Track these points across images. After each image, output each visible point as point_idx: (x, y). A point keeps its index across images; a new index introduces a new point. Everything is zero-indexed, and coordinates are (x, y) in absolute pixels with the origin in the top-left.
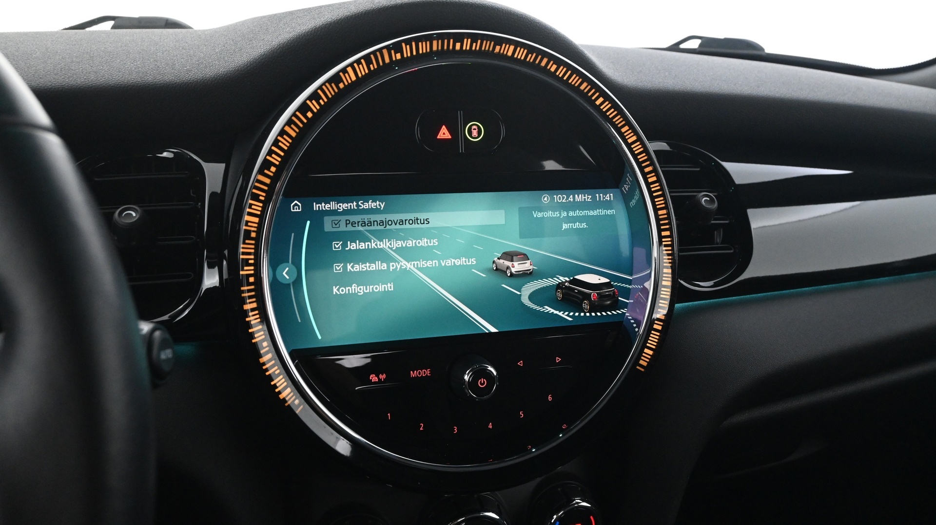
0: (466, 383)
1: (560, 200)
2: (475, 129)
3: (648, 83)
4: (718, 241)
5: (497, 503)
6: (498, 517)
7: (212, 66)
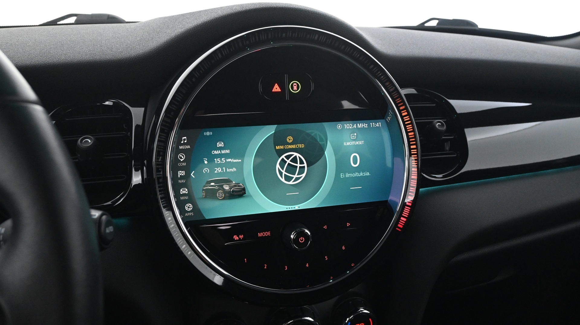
0: (292, 240)
1: (348, 127)
2: (295, 85)
3: (403, 53)
4: (447, 149)
5: (312, 311)
6: (313, 320)
7: (135, 49)
